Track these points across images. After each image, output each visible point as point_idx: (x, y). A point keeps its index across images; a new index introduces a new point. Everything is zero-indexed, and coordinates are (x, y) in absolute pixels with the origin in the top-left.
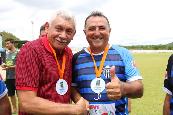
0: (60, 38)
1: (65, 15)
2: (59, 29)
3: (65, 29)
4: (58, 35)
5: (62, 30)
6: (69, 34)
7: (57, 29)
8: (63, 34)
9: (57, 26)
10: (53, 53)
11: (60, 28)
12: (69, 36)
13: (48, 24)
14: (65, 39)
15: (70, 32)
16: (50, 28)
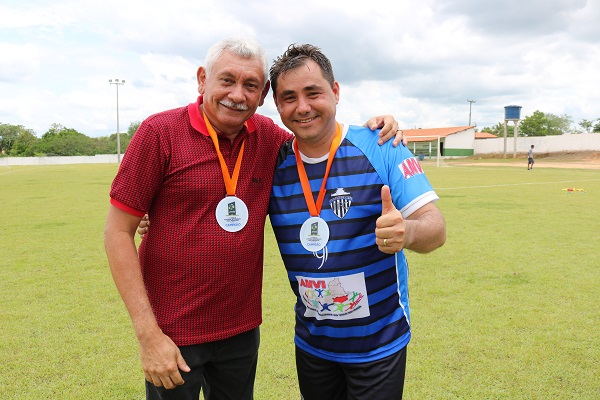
0: (231, 100)
1: (238, 48)
2: (227, 80)
3: (241, 79)
4: (226, 94)
5: (235, 82)
6: (250, 91)
7: (223, 82)
8: (237, 92)
9: (223, 74)
10: (210, 137)
11: (230, 79)
12: (252, 96)
13: (204, 72)
14: (242, 102)
15: (252, 86)
16: (209, 81)
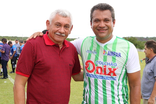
0: (60, 32)
1: (62, 13)
3: (63, 25)
4: (58, 30)
7: (56, 26)
8: (62, 30)
11: (59, 25)
13: (49, 22)
16: (51, 25)
